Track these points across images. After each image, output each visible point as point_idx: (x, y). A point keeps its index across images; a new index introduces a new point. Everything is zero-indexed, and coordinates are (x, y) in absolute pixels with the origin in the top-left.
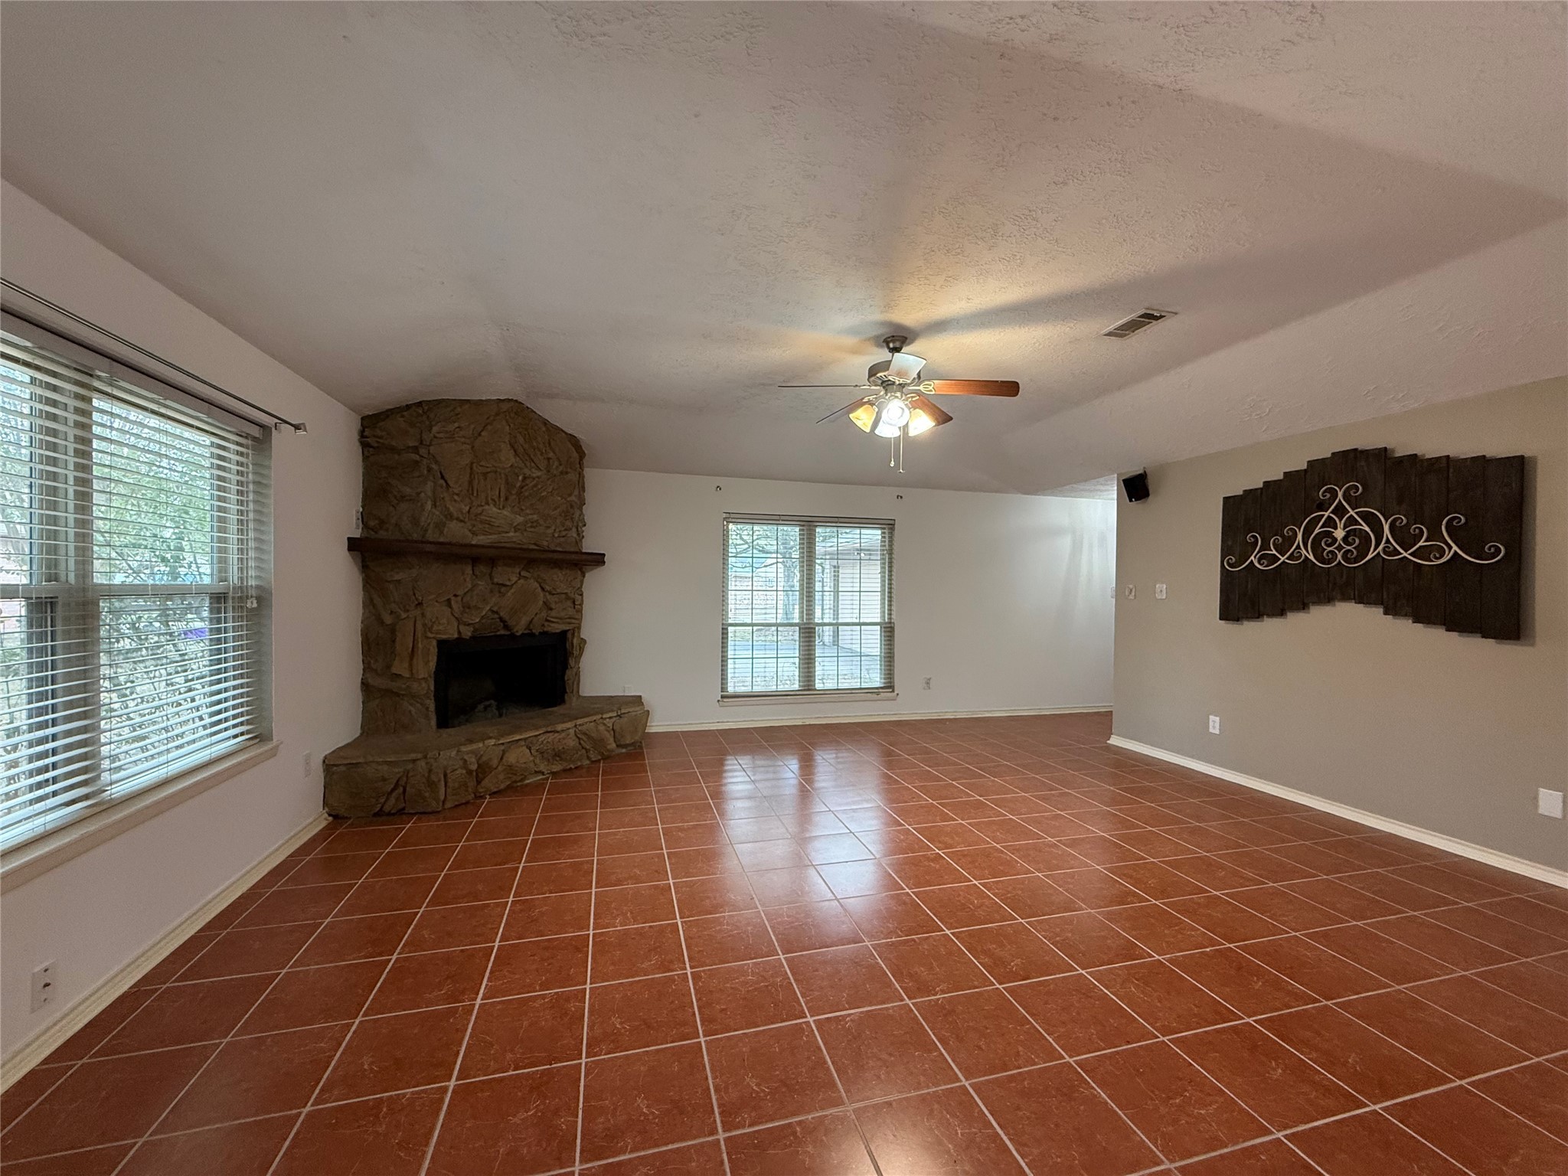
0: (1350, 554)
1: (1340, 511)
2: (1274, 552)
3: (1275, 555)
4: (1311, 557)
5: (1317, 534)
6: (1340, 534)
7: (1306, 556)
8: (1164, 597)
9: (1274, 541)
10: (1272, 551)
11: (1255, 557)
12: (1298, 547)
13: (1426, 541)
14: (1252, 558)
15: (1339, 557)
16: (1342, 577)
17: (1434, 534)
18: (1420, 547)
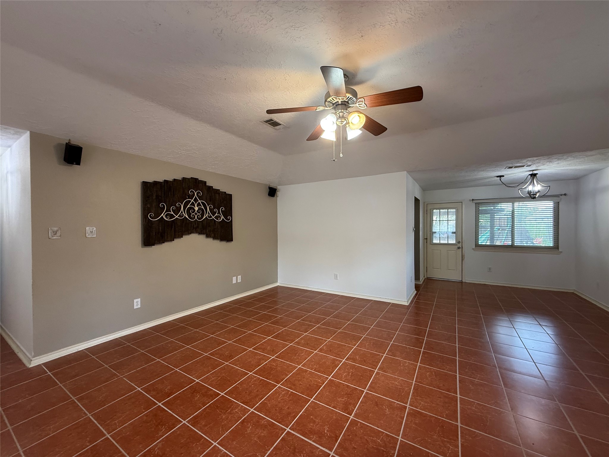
0: (199, 216)
1: (196, 200)
2: (172, 213)
3: (172, 214)
4: (187, 217)
5: (188, 208)
6: (196, 208)
7: (185, 216)
8: (95, 236)
9: (173, 207)
10: (171, 212)
11: (164, 214)
12: (182, 212)
13: (217, 214)
14: (162, 214)
15: (196, 217)
16: (195, 224)
17: (219, 213)
18: (216, 216)
